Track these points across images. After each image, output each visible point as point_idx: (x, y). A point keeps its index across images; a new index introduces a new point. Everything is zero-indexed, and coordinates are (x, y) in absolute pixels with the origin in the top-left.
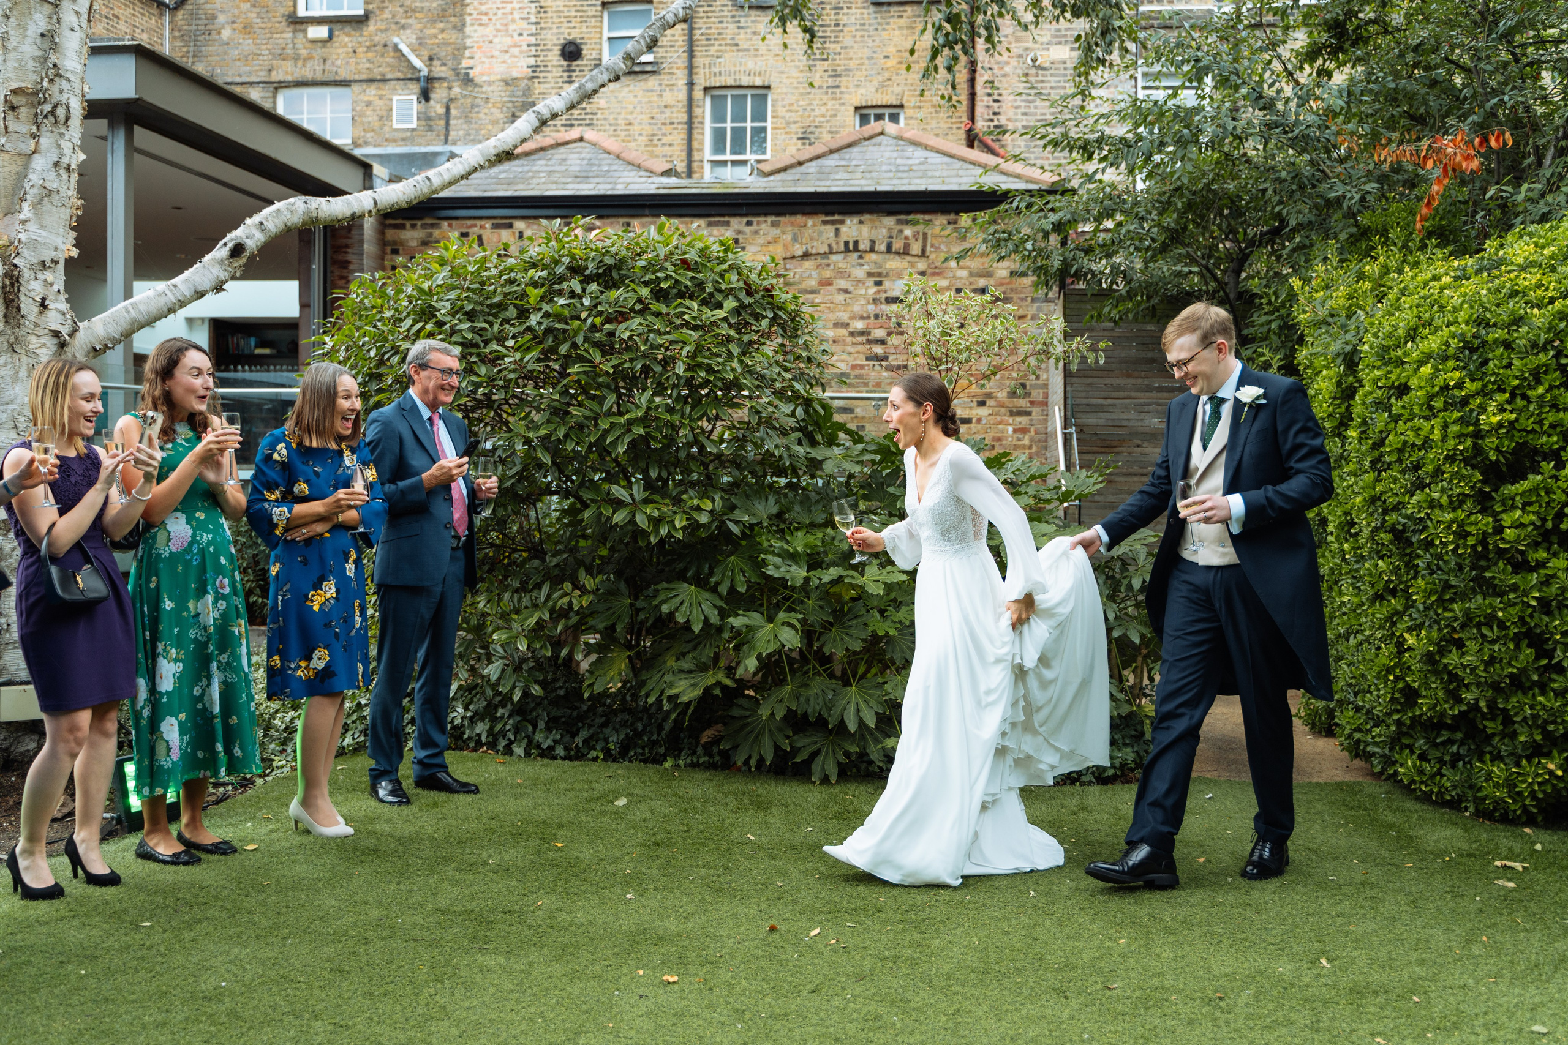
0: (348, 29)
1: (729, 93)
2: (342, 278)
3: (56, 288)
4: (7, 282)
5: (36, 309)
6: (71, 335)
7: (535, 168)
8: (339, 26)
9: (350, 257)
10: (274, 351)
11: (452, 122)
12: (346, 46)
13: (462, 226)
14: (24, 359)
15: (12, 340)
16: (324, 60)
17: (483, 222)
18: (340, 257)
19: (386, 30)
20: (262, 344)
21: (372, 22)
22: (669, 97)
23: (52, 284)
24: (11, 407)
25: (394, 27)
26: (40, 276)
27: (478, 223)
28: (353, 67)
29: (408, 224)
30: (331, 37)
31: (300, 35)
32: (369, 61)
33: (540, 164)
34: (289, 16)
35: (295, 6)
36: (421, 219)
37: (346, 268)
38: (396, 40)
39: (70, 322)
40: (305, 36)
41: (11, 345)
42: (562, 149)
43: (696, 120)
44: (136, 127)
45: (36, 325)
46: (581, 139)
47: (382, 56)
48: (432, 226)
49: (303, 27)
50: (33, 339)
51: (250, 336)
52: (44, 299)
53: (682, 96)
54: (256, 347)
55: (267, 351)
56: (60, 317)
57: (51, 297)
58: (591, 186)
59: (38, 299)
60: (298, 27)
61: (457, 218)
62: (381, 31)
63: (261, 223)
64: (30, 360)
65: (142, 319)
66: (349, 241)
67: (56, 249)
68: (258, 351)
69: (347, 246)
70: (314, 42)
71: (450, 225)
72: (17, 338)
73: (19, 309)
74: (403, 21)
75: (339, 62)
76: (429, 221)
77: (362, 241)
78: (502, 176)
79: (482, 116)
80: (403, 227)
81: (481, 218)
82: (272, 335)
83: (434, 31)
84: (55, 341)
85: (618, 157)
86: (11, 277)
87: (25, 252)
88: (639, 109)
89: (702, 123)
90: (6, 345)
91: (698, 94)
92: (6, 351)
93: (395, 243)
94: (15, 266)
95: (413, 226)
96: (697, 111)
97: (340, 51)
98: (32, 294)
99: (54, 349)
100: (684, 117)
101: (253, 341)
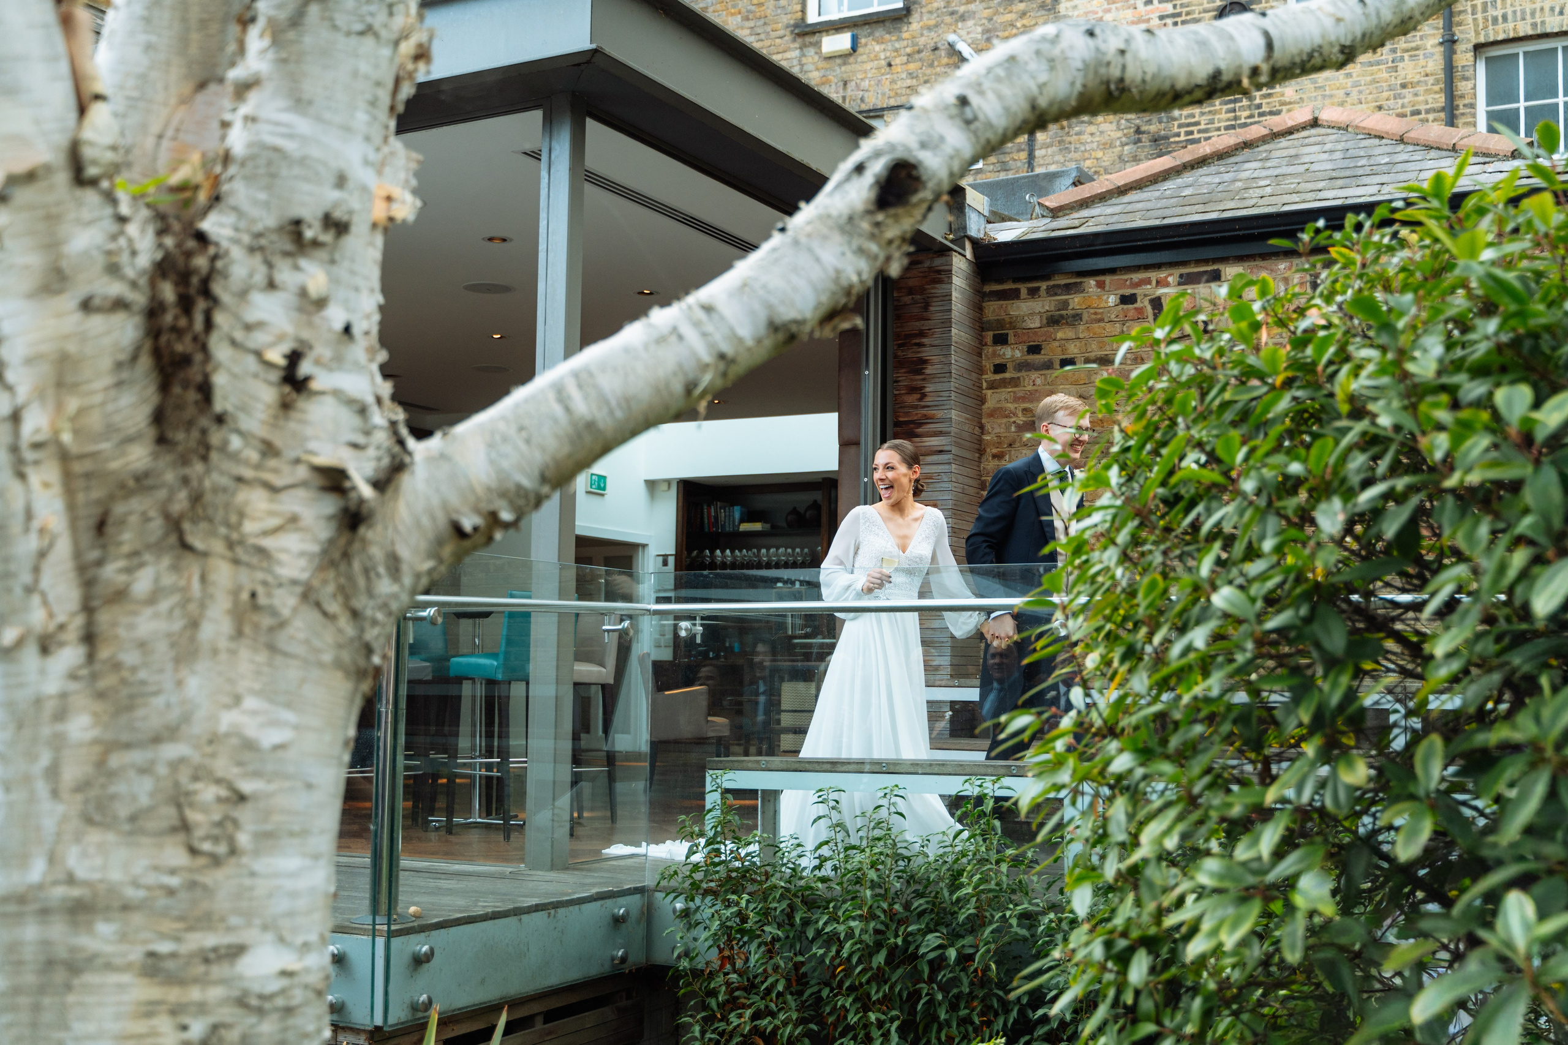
0: (879, 32)
1: (1520, 49)
2: (912, 390)
3: (336, 316)
4: (168, 292)
5: (267, 394)
6: (383, 483)
7: (1244, 175)
8: (866, 30)
9: (926, 353)
10: (768, 526)
11: (1038, 153)
12: (877, 58)
13: (1123, 285)
14: (223, 573)
15: (180, 503)
16: (845, 84)
17: (1162, 274)
18: (910, 354)
19: (936, 26)
20: (749, 517)
21: (915, 17)
22: (1409, 70)
23: (321, 303)
24: (171, 751)
25: (948, 19)
26: (285, 275)
27: (1154, 275)
28: (886, 87)
29: (1023, 288)
30: (854, 49)
31: (811, 51)
32: (911, 75)
33: (1250, 168)
34: (796, 26)
35: (803, 11)
36: (1046, 277)
37: (920, 372)
38: (952, 38)
39: (382, 437)
40: (819, 52)
41: (175, 525)
42: (1283, 142)
43: (1460, 103)
44: (591, 124)
45: (269, 450)
46: (1315, 123)
47: (931, 65)
48: (1068, 288)
49: (816, 38)
50: (256, 500)
51: (733, 505)
52: (294, 358)
53: (1435, 63)
54: (742, 521)
55: (757, 526)
56: (348, 419)
57: (322, 350)
58: (1374, 189)
59: (276, 356)
60: (808, 39)
61: (1112, 271)
62: (929, 28)
63: (963, 101)
64: (248, 579)
65: (605, 422)
66: (925, 325)
67: (341, 181)
68: (745, 527)
69: (922, 334)
70: (830, 58)
71: (1101, 285)
72: (196, 498)
73: (206, 390)
74: (962, 9)
75: (865, 84)
76: (1062, 281)
77: (947, 323)
78: (1187, 192)
79: (1086, 137)
80: (1014, 295)
81: (1158, 266)
82: (764, 502)
83: (1009, 17)
84: (330, 505)
85: (1401, 140)
86: (183, 277)
87: (238, 191)
88: (1355, 95)
89: (1472, 106)
90: (157, 525)
91: (1464, 57)
92: (157, 548)
93: (1000, 324)
94: (202, 238)
95: (1033, 293)
96: (1463, 87)
97: (868, 66)
98: (258, 339)
99: (325, 532)
100: (1441, 100)
101: (737, 512)
